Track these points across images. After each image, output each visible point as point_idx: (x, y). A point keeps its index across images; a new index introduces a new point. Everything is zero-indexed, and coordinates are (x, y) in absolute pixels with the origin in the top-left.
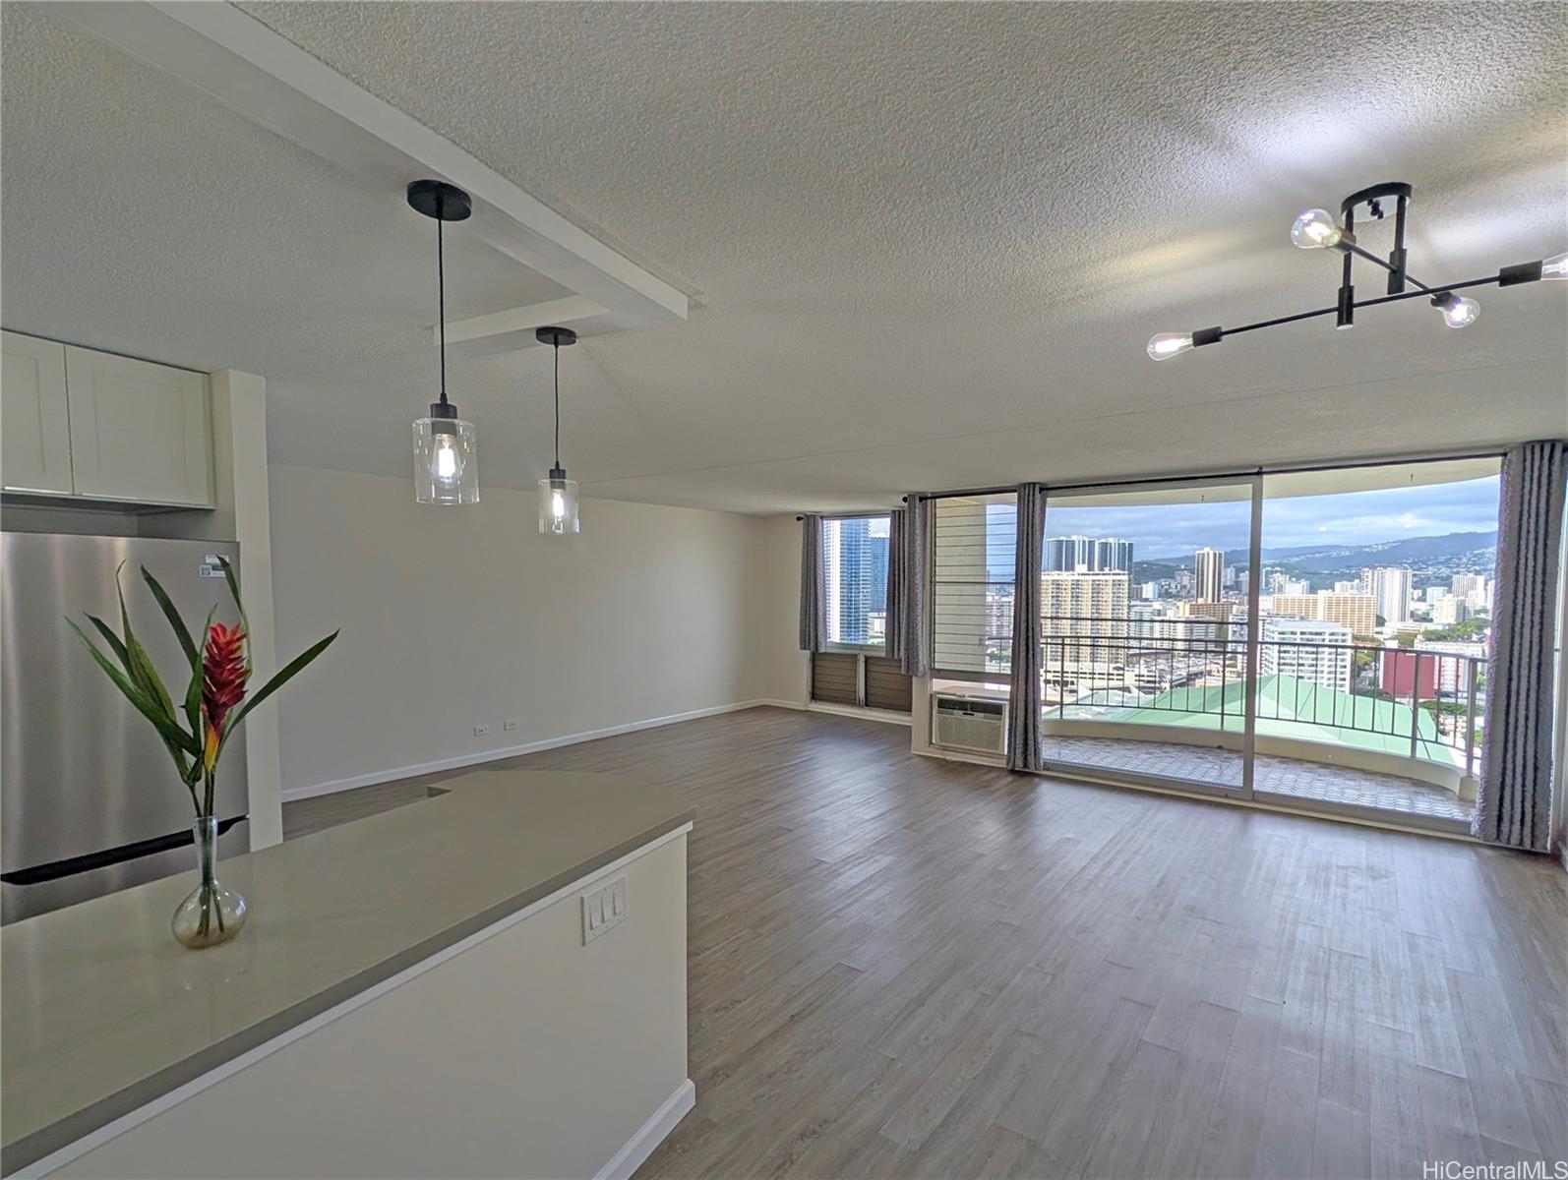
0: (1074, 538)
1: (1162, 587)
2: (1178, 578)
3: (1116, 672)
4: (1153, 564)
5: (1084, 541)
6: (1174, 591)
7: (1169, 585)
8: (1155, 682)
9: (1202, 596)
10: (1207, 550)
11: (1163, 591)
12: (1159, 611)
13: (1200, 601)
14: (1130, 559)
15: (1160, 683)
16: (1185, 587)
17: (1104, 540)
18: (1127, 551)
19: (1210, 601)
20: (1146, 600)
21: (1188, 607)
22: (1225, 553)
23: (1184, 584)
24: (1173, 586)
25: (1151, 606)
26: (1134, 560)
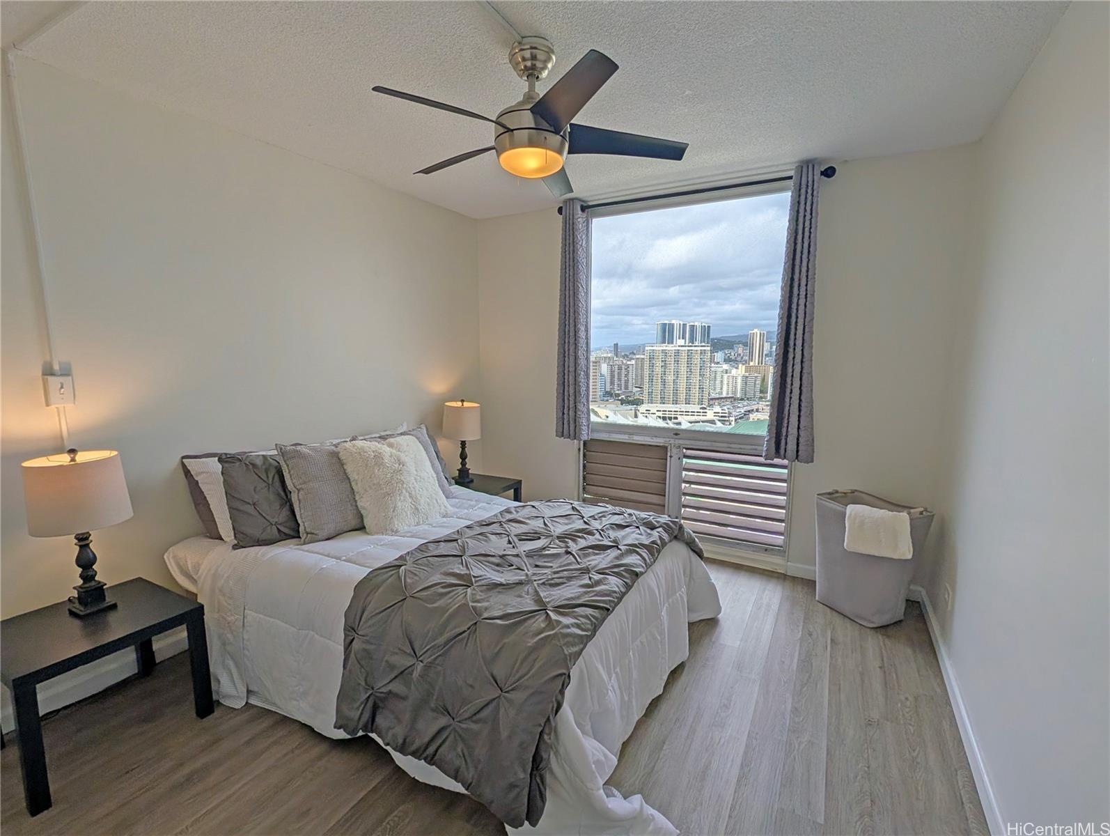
0: (673, 322)
1: (726, 354)
2: (736, 349)
3: (702, 411)
4: (720, 340)
5: (680, 324)
6: (733, 358)
7: (730, 353)
8: (725, 417)
9: (752, 361)
10: (756, 330)
11: (727, 357)
12: (727, 370)
13: (752, 364)
14: (708, 336)
15: (729, 417)
16: (740, 355)
17: (692, 324)
18: (706, 330)
19: (757, 364)
20: (718, 363)
21: (744, 367)
22: (767, 332)
23: (739, 352)
24: (733, 354)
25: (722, 367)
26: (711, 337)
